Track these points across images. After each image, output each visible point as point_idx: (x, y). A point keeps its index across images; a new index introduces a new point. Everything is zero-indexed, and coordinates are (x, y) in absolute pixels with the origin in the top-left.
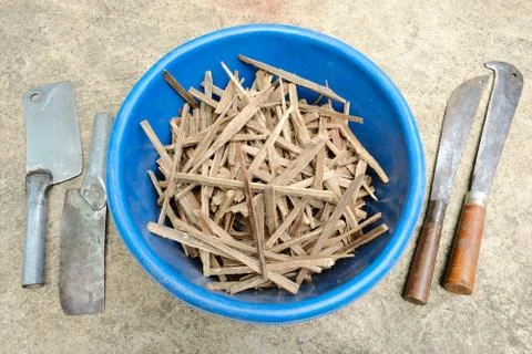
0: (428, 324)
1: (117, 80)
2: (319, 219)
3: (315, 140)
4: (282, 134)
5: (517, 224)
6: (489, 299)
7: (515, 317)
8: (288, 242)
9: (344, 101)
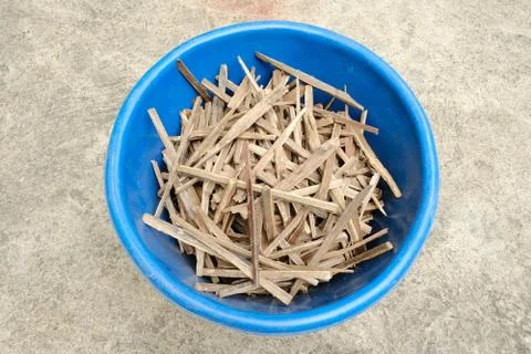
0: (432, 333)
1: (105, 85)
2: (321, 228)
3: (325, 146)
4: (292, 136)
5: (521, 226)
6: (494, 305)
7: (522, 323)
8: (287, 250)
9: (362, 108)
